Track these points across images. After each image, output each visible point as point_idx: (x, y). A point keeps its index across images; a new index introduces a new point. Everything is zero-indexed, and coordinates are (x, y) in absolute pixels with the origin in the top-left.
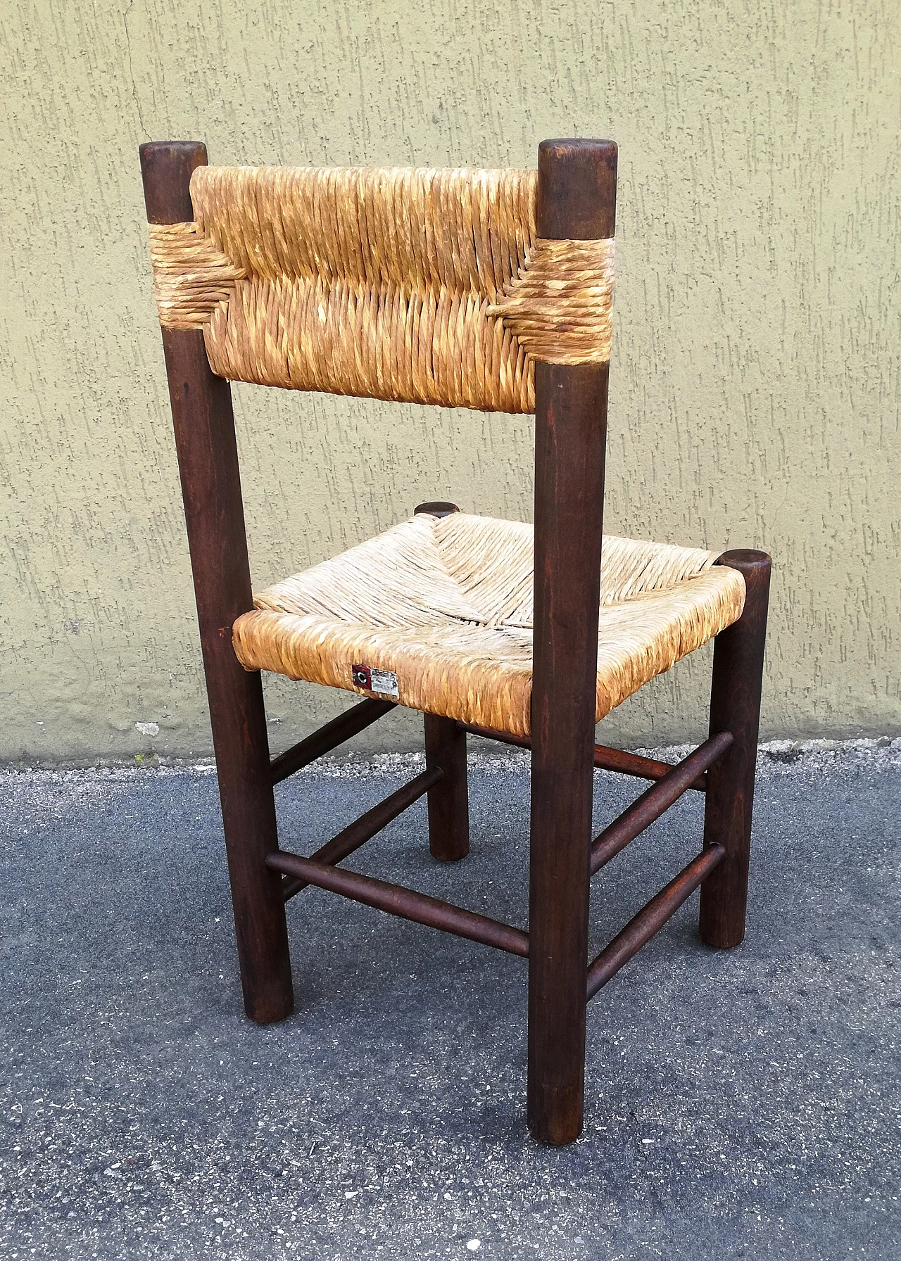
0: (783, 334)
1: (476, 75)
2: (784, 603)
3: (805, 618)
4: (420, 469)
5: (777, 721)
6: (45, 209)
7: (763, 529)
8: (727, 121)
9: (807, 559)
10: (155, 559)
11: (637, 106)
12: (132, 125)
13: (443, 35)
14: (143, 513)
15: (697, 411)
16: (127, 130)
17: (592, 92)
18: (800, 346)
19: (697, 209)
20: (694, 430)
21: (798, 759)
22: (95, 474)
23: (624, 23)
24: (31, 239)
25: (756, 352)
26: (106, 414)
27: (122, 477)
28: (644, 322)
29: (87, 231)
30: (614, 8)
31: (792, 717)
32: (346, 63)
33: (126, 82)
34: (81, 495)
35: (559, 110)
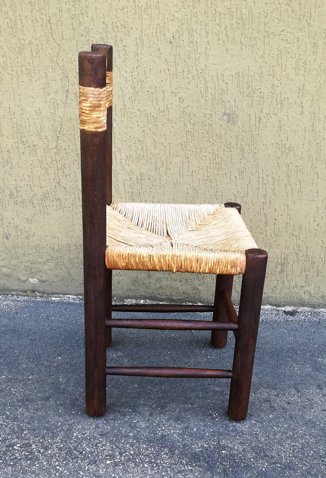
0: (304, 141)
1: (189, 25)
2: (295, 251)
3: (304, 258)
4: (153, 184)
5: (289, 299)
6: (9, 65)
7: (290, 220)
8: (288, 53)
9: (306, 234)
10: (42, 212)
11: (252, 44)
12: (47, 34)
13: (176, 8)
14: (39, 192)
15: (267, 170)
16: (45, 36)
17: (235, 36)
18: (311, 146)
19: (273, 88)
20: (265, 177)
21: (296, 315)
22: (20, 175)
23: (250, 9)
24: (3, 76)
25: (293, 147)
26: (27, 151)
27: (31, 177)
28: (248, 131)
29: (25, 75)
30: (246, 3)
31: (295, 298)
32: (137, 16)
33: (46, 16)
34: (14, 183)
35: (221, 42)
